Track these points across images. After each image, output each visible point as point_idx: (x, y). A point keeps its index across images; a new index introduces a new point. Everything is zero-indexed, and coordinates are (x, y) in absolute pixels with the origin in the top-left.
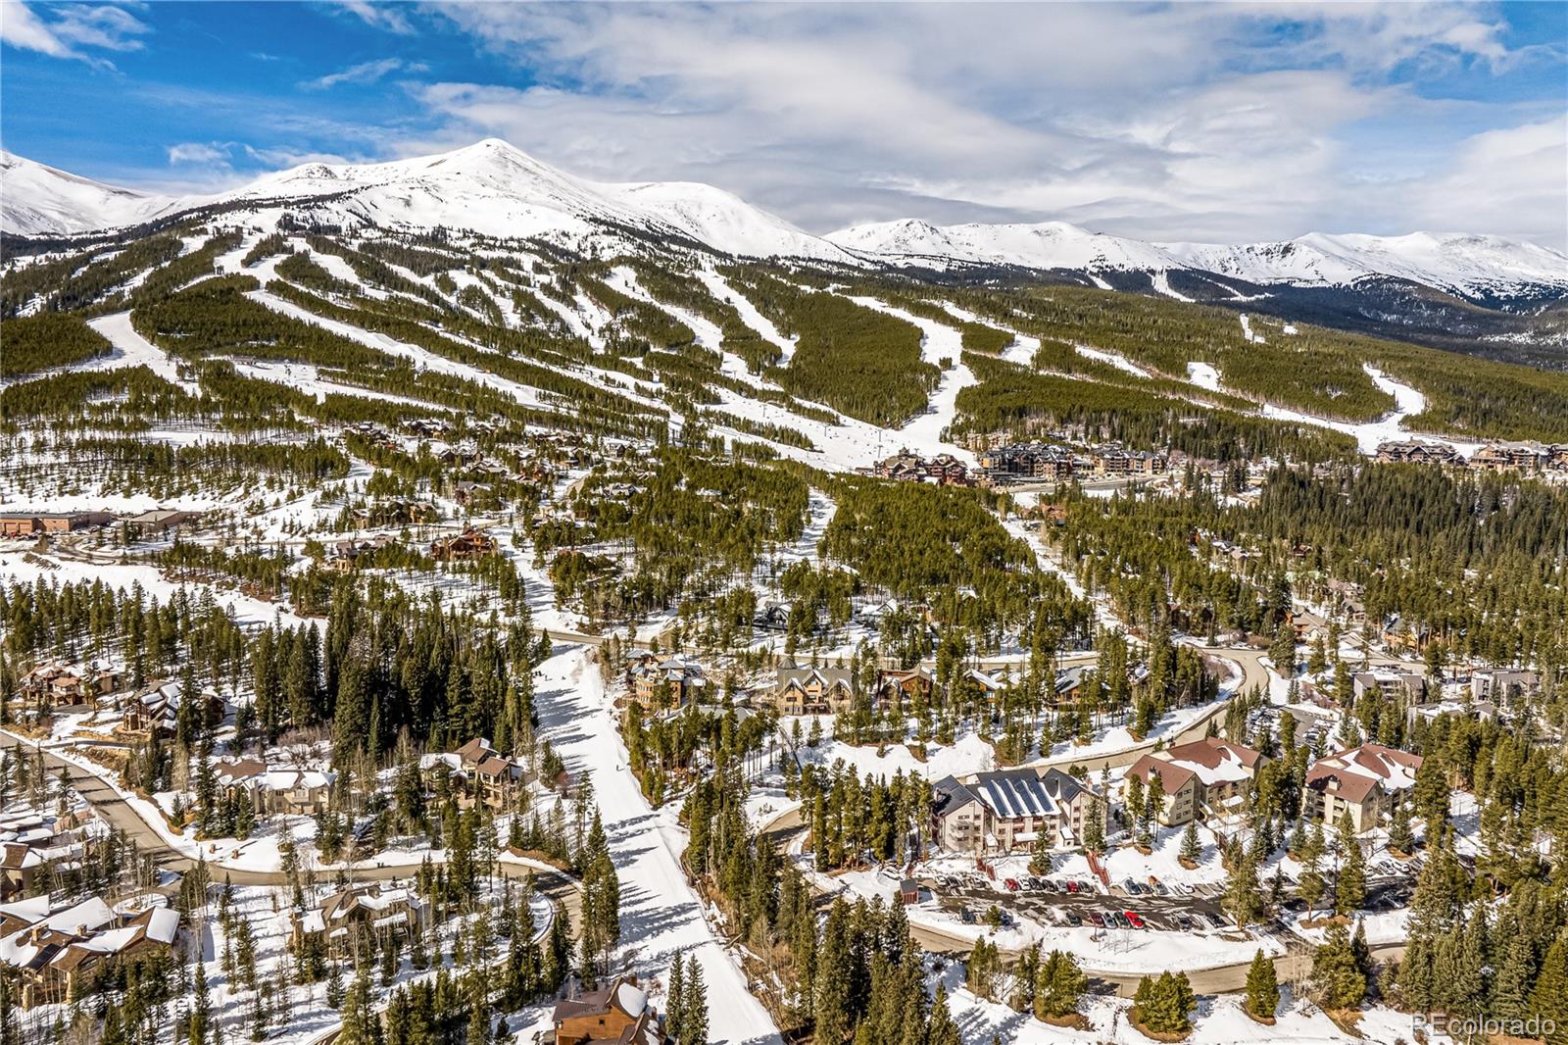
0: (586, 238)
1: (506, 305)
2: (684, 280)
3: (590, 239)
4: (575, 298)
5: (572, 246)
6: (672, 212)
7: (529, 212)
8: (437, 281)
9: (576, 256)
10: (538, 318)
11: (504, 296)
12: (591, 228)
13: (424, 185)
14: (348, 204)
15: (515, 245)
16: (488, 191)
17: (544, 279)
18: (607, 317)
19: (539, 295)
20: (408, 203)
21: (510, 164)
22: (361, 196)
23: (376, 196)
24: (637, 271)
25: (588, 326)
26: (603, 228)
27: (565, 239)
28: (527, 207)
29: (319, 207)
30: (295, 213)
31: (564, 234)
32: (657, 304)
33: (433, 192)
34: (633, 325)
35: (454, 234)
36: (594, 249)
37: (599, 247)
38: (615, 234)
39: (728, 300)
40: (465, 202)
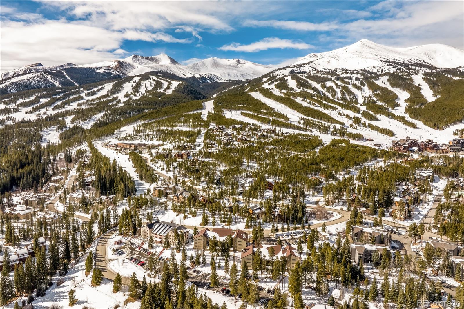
0: (380, 68)
1: (338, 91)
2: (406, 79)
3: (381, 68)
4: (362, 87)
5: (375, 71)
6: (423, 55)
7: (365, 61)
8: (322, 85)
9: (375, 74)
10: (347, 94)
11: (339, 88)
12: (383, 64)
13: (335, 56)
14: (311, 65)
15: (355, 72)
16: (355, 56)
17: (356, 82)
18: (371, 93)
19: (351, 87)
20: (329, 62)
21: (365, 46)
22: (316, 62)
23: (320, 61)
24: (389, 77)
25: (363, 96)
26: (388, 64)
27: (374, 69)
28: (365, 59)
29: (302, 66)
30: (295, 69)
31: (374, 67)
32: (390, 88)
33: (337, 58)
34: (376, 95)
35: (339, 70)
36: (382, 71)
37: (384, 70)
38: (391, 65)
39: (419, 85)
40: (346, 60)
